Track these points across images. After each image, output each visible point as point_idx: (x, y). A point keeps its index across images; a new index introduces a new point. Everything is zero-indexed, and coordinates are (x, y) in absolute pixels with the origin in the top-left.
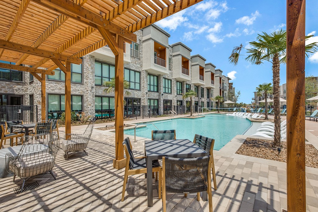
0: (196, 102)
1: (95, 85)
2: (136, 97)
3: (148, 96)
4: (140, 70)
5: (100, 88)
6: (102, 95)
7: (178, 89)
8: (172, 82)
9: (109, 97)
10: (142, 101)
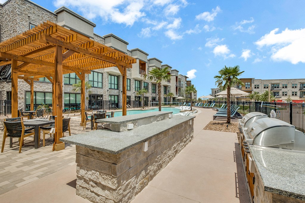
0: (153, 97)
1: (64, 85)
2: (99, 93)
3: (109, 93)
4: (103, 72)
5: (68, 86)
6: (70, 92)
7: (137, 86)
8: (131, 81)
9: (76, 94)
10: (104, 97)
